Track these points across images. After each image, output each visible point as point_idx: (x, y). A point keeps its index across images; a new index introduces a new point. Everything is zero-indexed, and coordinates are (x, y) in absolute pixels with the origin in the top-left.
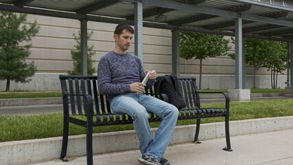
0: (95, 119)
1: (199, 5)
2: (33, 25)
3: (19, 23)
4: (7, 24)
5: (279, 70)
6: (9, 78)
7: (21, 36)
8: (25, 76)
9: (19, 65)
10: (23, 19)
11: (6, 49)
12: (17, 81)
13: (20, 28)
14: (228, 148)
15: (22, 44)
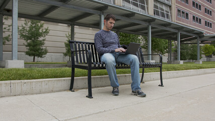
0: (93, 65)
1: (132, 18)
2: (47, 30)
3: (40, 28)
4: (34, 29)
5: (163, 53)
6: (34, 55)
7: (40, 35)
8: (42, 55)
9: (39, 49)
10: (42, 26)
11: (33, 41)
12: (38, 57)
13: (40, 31)
14: (162, 85)
15: (41, 39)
